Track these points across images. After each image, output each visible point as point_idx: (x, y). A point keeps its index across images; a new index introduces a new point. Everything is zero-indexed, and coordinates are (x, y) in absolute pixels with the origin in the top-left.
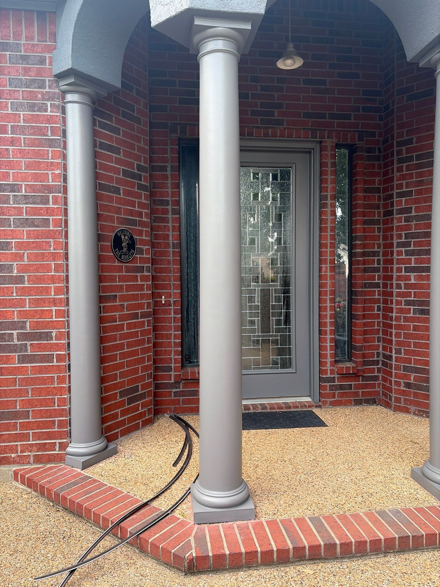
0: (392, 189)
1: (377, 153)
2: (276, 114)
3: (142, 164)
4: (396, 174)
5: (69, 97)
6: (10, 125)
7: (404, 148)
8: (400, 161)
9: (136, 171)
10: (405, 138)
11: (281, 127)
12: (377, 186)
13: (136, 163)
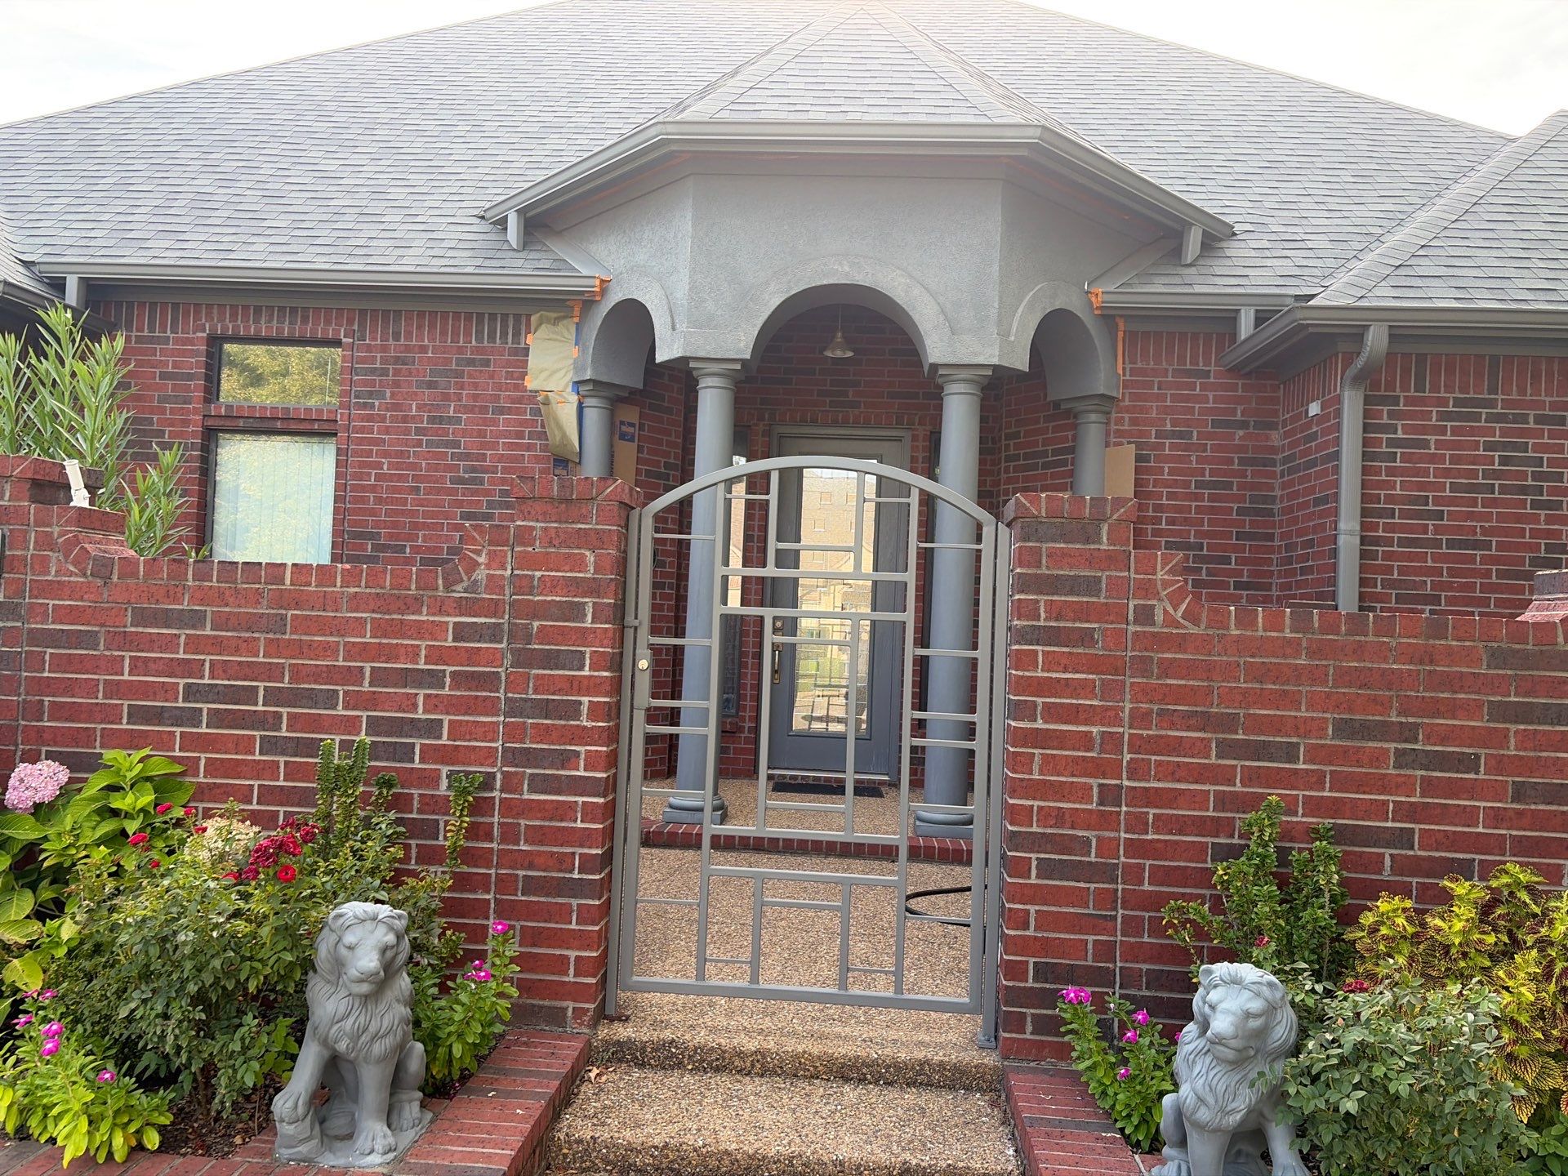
0: (998, 495)
1: (990, 445)
2: (851, 394)
3: (672, 461)
4: (1003, 476)
5: (589, 402)
6: (527, 430)
7: (1012, 443)
8: (1008, 459)
9: (663, 470)
10: (1014, 430)
11: (856, 411)
12: (988, 488)
13: (663, 460)
